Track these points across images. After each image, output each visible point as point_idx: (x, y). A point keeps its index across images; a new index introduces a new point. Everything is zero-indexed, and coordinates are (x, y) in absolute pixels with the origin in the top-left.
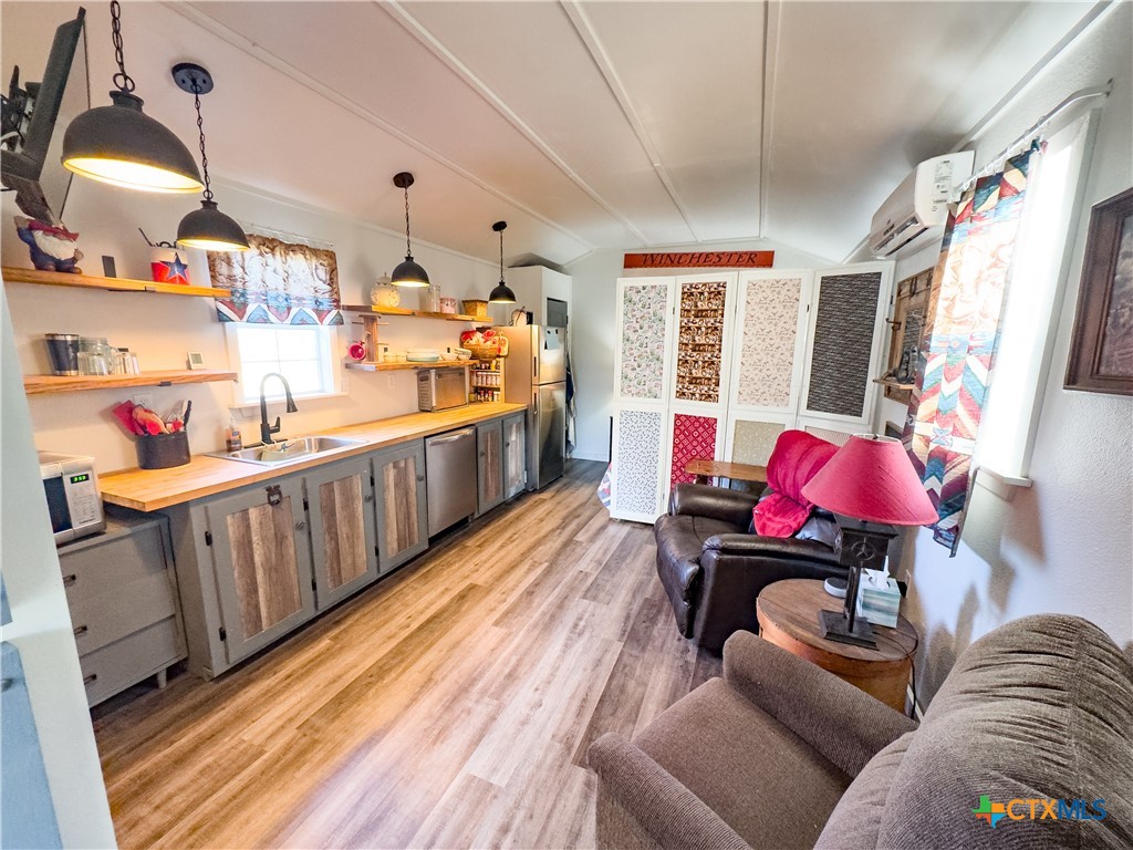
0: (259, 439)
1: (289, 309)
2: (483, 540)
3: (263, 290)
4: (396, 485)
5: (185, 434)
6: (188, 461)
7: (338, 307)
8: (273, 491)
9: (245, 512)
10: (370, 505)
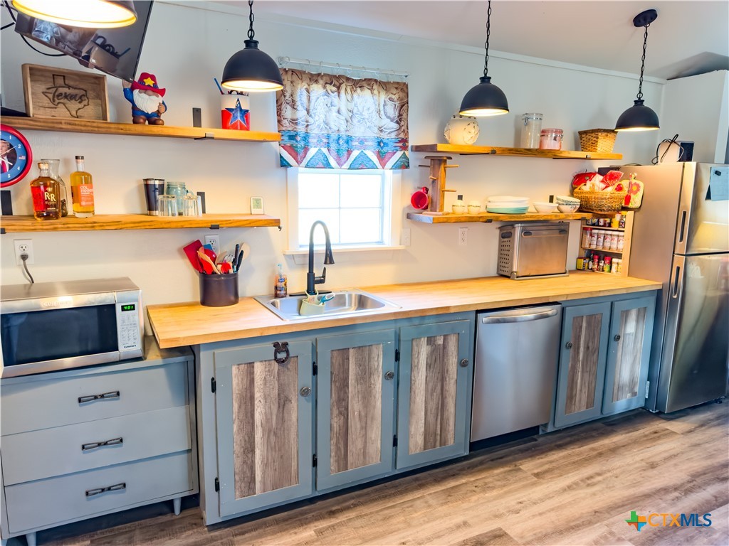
0: (304, 289)
1: (349, 152)
2: (546, 467)
3: (325, 132)
4: (429, 366)
5: (235, 275)
6: (236, 302)
7: (405, 148)
8: (281, 347)
9: (251, 365)
10: (391, 384)
